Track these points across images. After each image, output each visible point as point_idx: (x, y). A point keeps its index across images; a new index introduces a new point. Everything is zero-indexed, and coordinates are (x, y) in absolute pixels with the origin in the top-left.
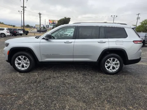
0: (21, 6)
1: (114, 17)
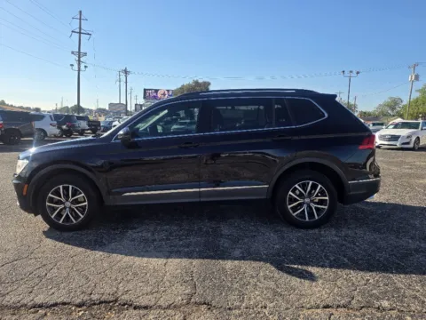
0: (73, 53)
1: (349, 75)
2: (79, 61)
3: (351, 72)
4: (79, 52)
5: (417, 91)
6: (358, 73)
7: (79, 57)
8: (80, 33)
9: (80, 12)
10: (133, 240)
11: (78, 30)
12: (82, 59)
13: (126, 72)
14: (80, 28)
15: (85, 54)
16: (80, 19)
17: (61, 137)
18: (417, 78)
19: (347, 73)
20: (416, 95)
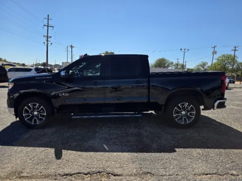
0: (44, 36)
1: (184, 51)
2: (47, 40)
3: (185, 49)
4: (48, 36)
5: (215, 59)
6: (188, 50)
9: (48, 15)
10: (101, 139)
11: (47, 25)
12: (49, 40)
13: (72, 47)
15: (51, 37)
16: (48, 19)
20: (215, 61)
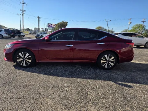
0: (21, 10)
2: (23, 13)
4: (23, 10)
7: (23, 12)
8: (23, 3)
11: (22, 3)
12: (24, 13)
13: (38, 17)
14: (23, 2)
15: (25, 11)
17: (10, 37)
18: (131, 23)
19: (107, 20)
